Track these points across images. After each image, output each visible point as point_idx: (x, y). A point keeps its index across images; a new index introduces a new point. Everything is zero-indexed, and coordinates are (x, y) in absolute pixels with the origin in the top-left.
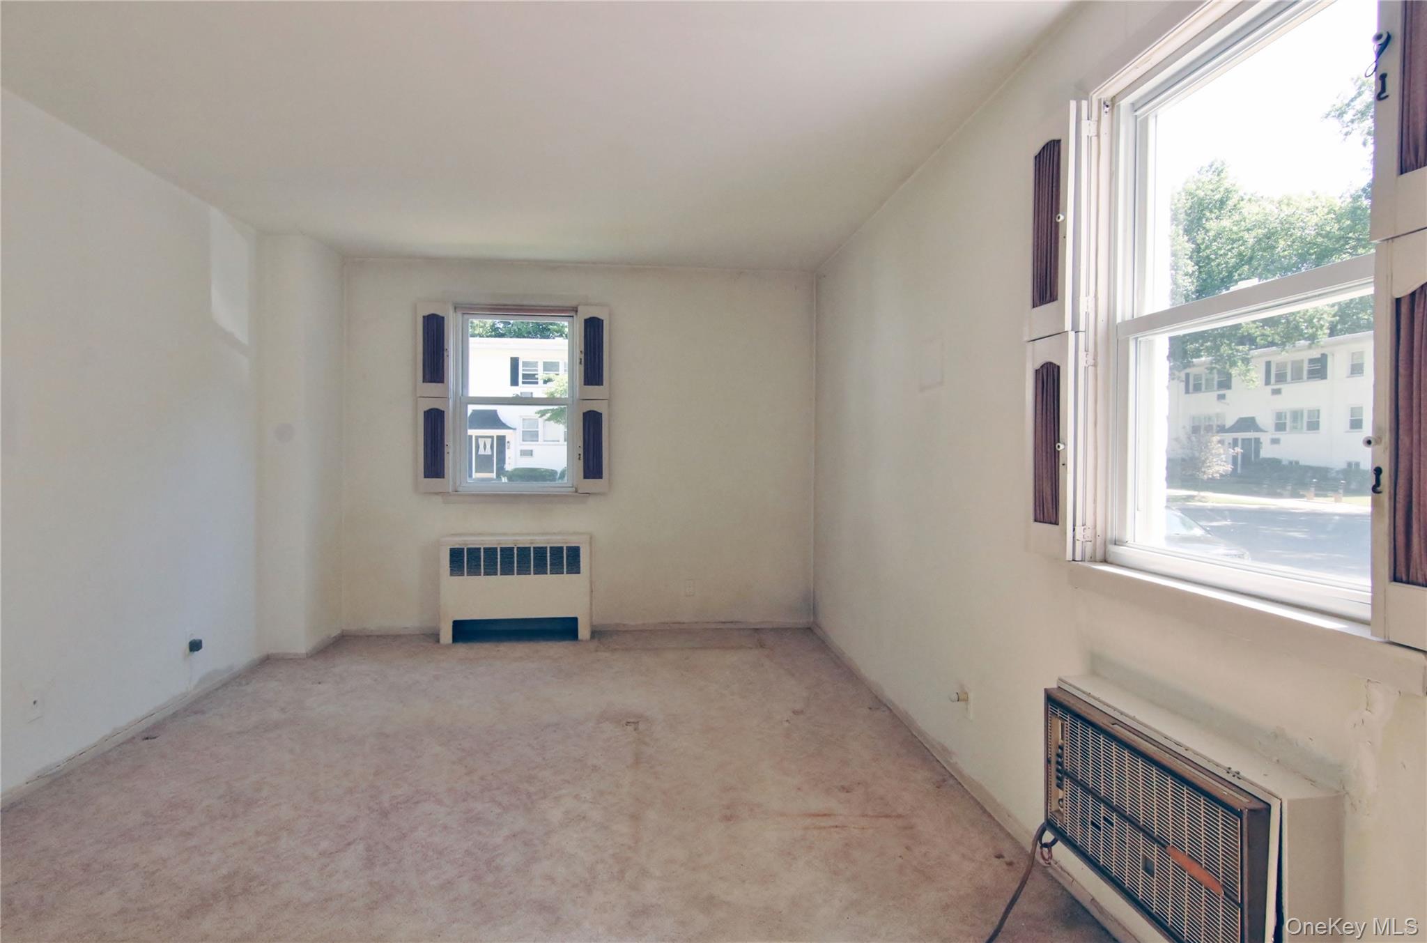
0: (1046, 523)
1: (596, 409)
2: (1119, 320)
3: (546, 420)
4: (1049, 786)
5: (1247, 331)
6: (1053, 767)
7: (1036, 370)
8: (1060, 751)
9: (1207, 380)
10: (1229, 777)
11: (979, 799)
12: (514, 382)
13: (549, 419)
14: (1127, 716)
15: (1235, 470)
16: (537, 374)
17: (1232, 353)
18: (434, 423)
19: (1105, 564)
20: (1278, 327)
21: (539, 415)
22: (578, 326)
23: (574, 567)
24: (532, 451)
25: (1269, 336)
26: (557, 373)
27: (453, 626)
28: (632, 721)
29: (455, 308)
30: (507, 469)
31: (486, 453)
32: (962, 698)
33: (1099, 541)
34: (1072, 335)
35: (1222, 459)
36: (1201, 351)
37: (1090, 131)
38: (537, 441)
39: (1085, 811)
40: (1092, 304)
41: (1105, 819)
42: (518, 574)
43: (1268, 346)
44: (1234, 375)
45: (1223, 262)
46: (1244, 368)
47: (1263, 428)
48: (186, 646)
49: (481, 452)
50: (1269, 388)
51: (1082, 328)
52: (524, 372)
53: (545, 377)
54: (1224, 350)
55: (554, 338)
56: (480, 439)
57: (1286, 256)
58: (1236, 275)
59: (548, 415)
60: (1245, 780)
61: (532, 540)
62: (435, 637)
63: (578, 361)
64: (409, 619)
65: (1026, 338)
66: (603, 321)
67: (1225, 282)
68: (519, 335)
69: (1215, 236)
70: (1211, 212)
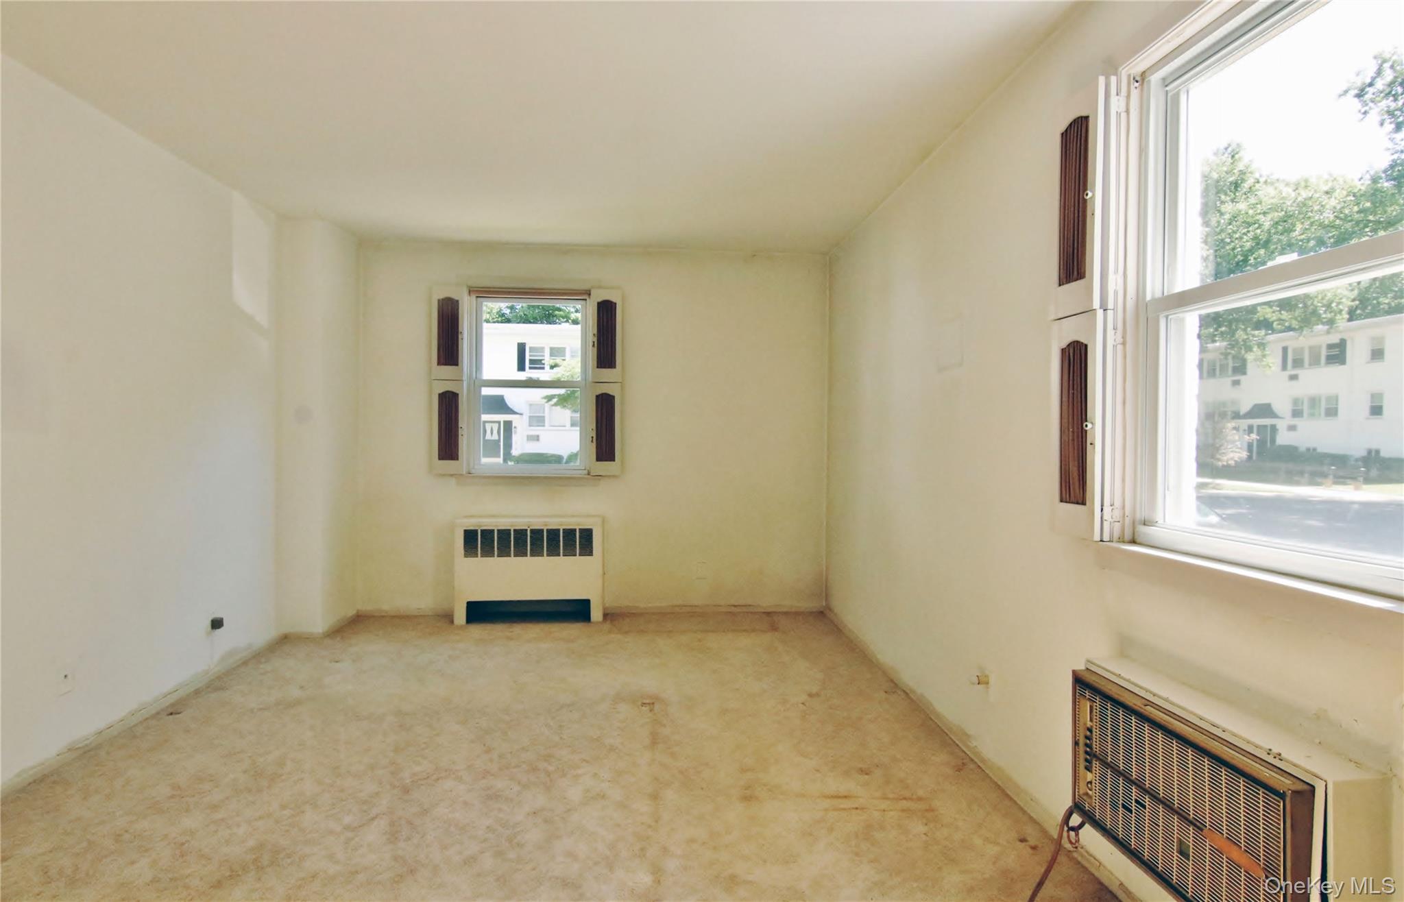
0: (1072, 503)
1: (608, 392)
2: (1149, 297)
3: (553, 405)
4: (1077, 769)
5: (1264, 316)
6: (1082, 748)
7: (1062, 349)
8: (1088, 733)
9: (1221, 366)
10: (1270, 759)
11: (1000, 783)
12: (521, 367)
13: (555, 405)
14: (1160, 697)
15: (1250, 457)
16: (544, 360)
17: (1248, 339)
18: (449, 405)
19: (1133, 544)
20: (1294, 311)
21: (546, 400)
22: (591, 310)
23: (587, 549)
24: (538, 436)
25: (1287, 321)
26: (563, 358)
27: (467, 607)
28: (650, 703)
29: (470, 292)
30: (513, 454)
31: (493, 438)
32: (982, 681)
33: (1127, 521)
34: (1100, 313)
35: (1237, 445)
36: (1215, 336)
37: (1118, 107)
38: (544, 426)
39: (1115, 793)
40: (1120, 281)
41: (1137, 801)
42: (532, 555)
43: (1284, 331)
44: (1249, 361)
45: (1238, 246)
46: (1260, 353)
47: (1280, 415)
48: (209, 623)
49: (488, 437)
50: (1287, 373)
51: (1110, 306)
52: (531, 358)
53: (552, 362)
54: (1240, 335)
55: (560, 324)
56: (487, 425)
57: (1304, 239)
58: (1252, 258)
59: (555, 400)
60: (1287, 761)
61: (545, 522)
62: (448, 618)
63: (591, 344)
64: (423, 601)
65: (1053, 317)
66: (616, 304)
67: (1241, 266)
68: (526, 320)
69: (1230, 219)
70: (1226, 194)
